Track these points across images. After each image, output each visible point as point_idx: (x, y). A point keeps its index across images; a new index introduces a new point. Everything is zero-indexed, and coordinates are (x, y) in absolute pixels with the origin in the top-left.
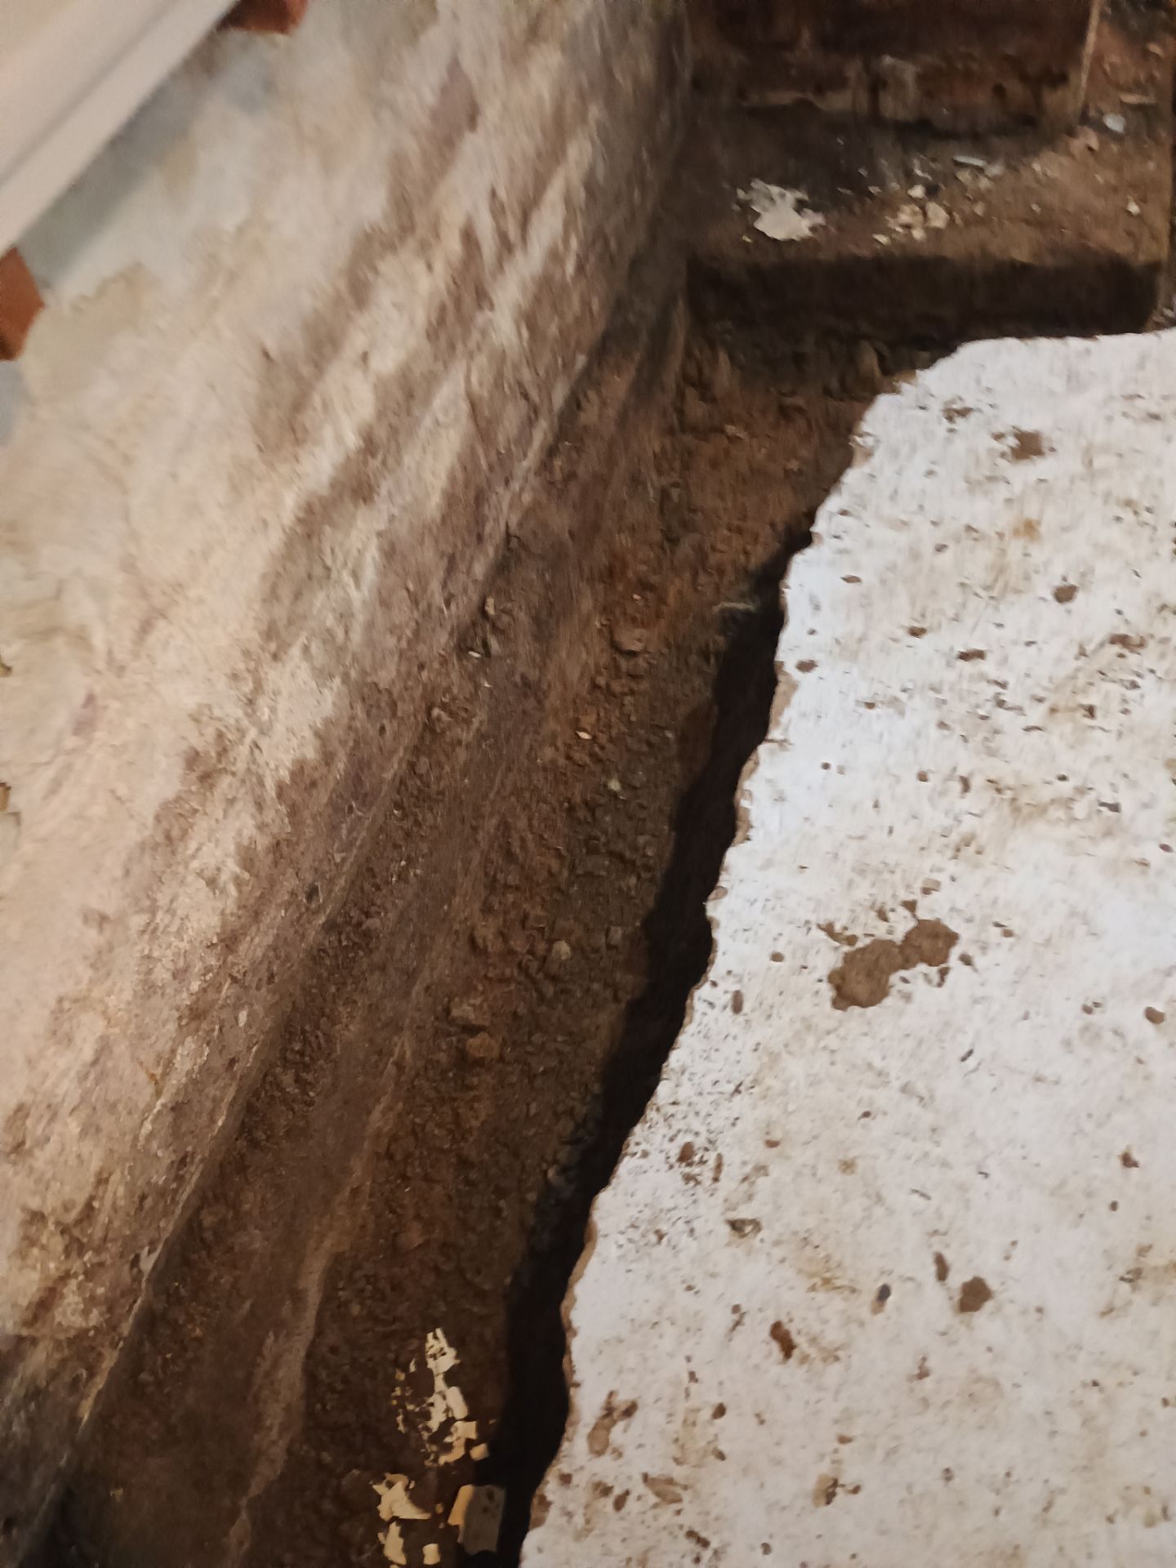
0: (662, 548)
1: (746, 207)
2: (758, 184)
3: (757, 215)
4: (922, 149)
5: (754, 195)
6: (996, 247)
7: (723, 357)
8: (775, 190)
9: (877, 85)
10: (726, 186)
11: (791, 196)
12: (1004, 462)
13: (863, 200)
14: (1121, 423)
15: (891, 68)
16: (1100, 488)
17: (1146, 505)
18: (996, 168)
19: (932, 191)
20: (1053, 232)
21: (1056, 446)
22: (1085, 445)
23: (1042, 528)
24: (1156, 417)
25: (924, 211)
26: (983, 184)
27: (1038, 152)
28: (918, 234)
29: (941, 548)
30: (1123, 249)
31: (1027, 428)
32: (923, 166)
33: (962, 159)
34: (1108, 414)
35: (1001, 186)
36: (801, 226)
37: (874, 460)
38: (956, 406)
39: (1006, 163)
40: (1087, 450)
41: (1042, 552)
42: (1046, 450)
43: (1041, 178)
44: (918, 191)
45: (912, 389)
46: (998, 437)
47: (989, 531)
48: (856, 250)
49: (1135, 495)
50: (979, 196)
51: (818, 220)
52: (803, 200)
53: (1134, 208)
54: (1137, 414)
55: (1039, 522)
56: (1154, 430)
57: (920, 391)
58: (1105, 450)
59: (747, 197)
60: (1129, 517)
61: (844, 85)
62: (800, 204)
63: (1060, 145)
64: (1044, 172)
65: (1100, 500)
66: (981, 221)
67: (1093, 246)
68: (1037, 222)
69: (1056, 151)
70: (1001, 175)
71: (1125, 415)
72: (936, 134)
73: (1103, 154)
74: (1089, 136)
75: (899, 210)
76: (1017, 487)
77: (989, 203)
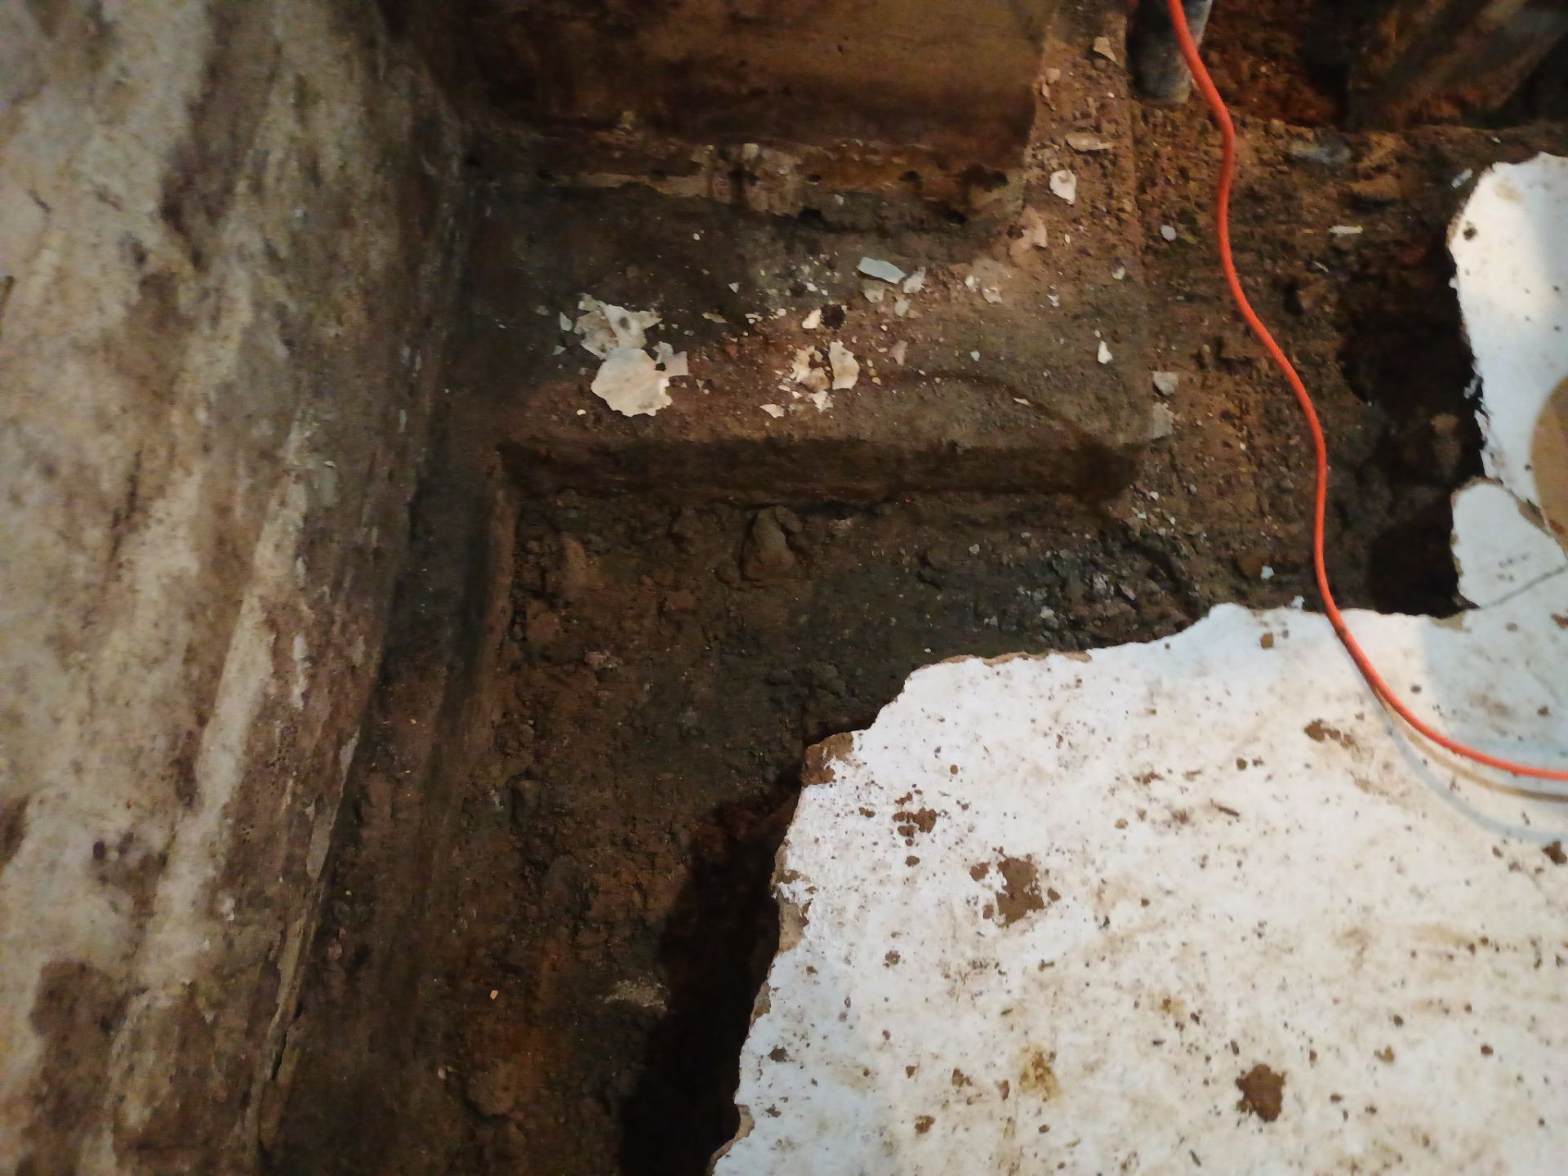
0: (523, 877)
1: (572, 342)
2: (585, 302)
3: (595, 364)
4: (812, 249)
5: (583, 324)
6: (929, 421)
7: (573, 548)
8: (614, 312)
9: (740, 175)
10: (542, 311)
11: (642, 321)
12: (990, 928)
13: (739, 336)
14: (1139, 833)
15: (759, 158)
16: (1126, 974)
17: (1192, 1007)
18: (916, 282)
19: (833, 318)
20: (1002, 399)
21: (1058, 887)
22: (1095, 883)
23: (1058, 1068)
24: (1182, 818)
25: (826, 357)
26: (902, 307)
27: (969, 260)
28: (821, 400)
29: (924, 1125)
30: (1096, 426)
31: (1017, 851)
32: (816, 277)
33: (868, 266)
34: (1118, 814)
35: (924, 311)
36: (656, 384)
37: (809, 932)
38: (913, 807)
39: (930, 272)
40: (1099, 894)
41: (1064, 1121)
42: (1046, 898)
43: (978, 302)
44: (813, 321)
45: (849, 771)
46: (979, 872)
47: (987, 1080)
48: (738, 429)
49: (1174, 988)
50: (898, 329)
51: (679, 366)
52: (655, 328)
53: (1104, 356)
54: (1157, 813)
55: (1052, 1056)
56: (1182, 845)
57: (860, 778)
58: (1123, 892)
59: (574, 327)
60: (1171, 1035)
61: (693, 169)
62: (652, 337)
63: (999, 249)
64: (980, 292)
65: (1128, 1002)
66: (905, 377)
67: (1057, 425)
68: (979, 379)
69: (995, 258)
70: (923, 291)
71: (1142, 815)
72: (829, 228)
73: (1055, 254)
74: (1035, 227)
75: (792, 356)
76: (1015, 981)
77: (912, 342)
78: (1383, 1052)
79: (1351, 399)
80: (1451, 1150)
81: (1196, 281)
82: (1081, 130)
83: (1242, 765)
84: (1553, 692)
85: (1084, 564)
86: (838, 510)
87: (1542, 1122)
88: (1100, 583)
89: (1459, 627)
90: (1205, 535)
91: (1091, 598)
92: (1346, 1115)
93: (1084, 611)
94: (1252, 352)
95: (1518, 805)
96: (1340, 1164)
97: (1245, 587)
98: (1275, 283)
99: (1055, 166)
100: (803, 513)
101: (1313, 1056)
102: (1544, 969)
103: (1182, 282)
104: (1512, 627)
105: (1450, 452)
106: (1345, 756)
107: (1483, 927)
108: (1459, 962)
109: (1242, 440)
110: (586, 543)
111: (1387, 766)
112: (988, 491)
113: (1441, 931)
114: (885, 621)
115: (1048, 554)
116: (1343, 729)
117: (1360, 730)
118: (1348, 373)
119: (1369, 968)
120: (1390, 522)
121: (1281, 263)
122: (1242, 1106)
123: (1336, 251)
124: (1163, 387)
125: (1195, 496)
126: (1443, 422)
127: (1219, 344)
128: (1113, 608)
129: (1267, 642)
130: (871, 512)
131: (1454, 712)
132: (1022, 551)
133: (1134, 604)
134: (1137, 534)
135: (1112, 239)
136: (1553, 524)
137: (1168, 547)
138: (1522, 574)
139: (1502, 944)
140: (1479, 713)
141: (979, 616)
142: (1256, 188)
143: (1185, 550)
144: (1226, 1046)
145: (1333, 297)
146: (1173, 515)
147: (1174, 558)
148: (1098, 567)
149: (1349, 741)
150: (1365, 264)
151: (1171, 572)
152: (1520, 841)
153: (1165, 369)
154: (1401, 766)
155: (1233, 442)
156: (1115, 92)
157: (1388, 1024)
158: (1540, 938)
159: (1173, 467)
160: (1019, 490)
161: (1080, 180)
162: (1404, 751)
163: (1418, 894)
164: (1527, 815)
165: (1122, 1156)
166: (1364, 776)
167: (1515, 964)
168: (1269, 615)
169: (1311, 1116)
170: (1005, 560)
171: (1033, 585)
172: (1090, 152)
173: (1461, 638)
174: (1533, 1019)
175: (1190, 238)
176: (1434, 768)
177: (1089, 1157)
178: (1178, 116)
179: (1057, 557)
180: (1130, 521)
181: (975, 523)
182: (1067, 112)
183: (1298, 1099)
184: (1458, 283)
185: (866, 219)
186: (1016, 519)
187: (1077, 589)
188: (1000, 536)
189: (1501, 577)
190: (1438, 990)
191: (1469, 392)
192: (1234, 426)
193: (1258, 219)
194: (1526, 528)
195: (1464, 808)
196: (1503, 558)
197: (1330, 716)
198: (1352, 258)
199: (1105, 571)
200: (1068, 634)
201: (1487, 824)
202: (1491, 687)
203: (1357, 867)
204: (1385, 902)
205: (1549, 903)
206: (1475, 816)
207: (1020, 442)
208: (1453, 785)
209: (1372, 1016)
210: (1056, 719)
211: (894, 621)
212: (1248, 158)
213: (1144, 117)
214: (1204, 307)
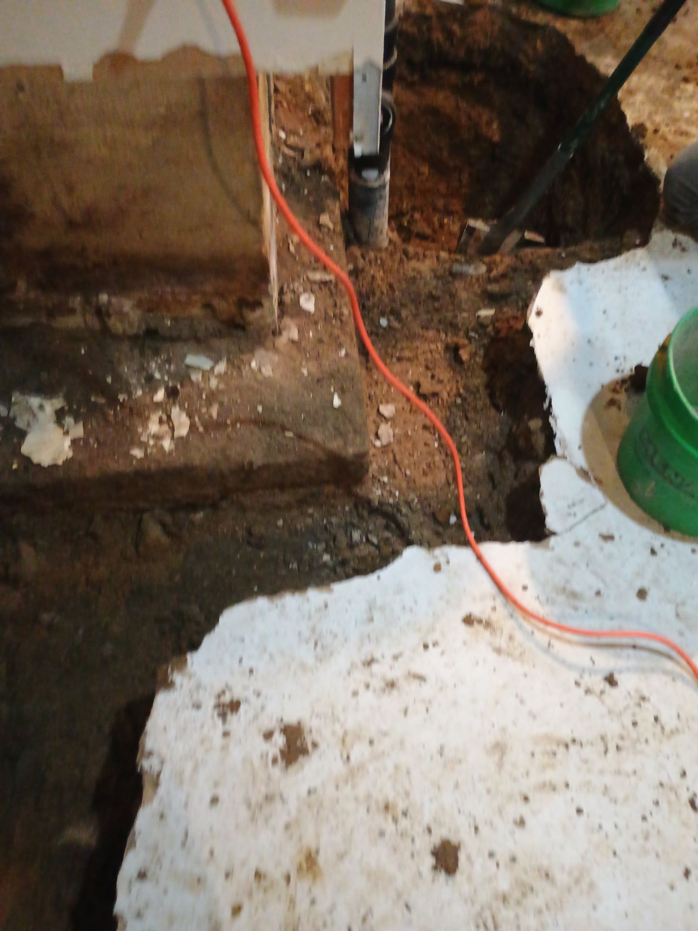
1: (8, 422)
2: (16, 397)
3: (22, 435)
4: (156, 352)
5: (15, 411)
6: (235, 452)
8: (35, 401)
9: (101, 313)
11: (51, 406)
12: (276, 772)
13: (115, 410)
14: (367, 698)
15: (109, 302)
16: (361, 791)
17: (401, 806)
18: (221, 367)
19: (172, 393)
20: (278, 432)
21: (318, 739)
22: (340, 732)
23: (321, 860)
24: (392, 685)
25: (169, 417)
26: (214, 383)
27: (252, 351)
28: (167, 444)
29: (237, 910)
30: (335, 445)
31: (291, 718)
32: (160, 368)
33: (191, 360)
34: (352, 687)
35: (227, 384)
36: (63, 445)
37: (161, 790)
38: (227, 699)
39: (228, 361)
40: (343, 741)
41: (325, 894)
42: (310, 747)
43: (259, 377)
44: (160, 396)
45: (185, 681)
46: (268, 736)
47: (276, 874)
48: (115, 465)
49: (391, 796)
50: (212, 397)
51: (78, 431)
52: (62, 409)
53: (337, 402)
54: (377, 683)
55: (317, 852)
56: (391, 703)
57: (192, 683)
58: (358, 737)
59: (9, 412)
60: (390, 828)
61: (72, 311)
62: (60, 416)
63: (269, 343)
64: (260, 370)
65: (363, 810)
66: (219, 425)
67: (311, 447)
68: (263, 423)
69: (267, 349)
70: (226, 373)
71: (367, 686)
72: (164, 339)
73: (303, 344)
74: (290, 328)
75: (148, 419)
76: (293, 805)
77: (221, 404)
78: (518, 820)
79: (493, 412)
80: (562, 878)
81: (402, 349)
82: (315, 269)
83: (426, 647)
84: (603, 581)
85: (346, 524)
86: (194, 507)
87: (615, 853)
88: (356, 535)
89: (547, 547)
90: (417, 500)
91: (352, 546)
92: (498, 865)
93: (347, 554)
94: (438, 388)
95: (588, 652)
96: (496, 897)
97: (440, 529)
98: (447, 348)
99: (302, 291)
100: (173, 511)
101: (476, 829)
102: (609, 755)
103: (394, 350)
104: (577, 544)
105: (540, 441)
106: (486, 634)
107: (572, 732)
108: (559, 756)
109: (435, 441)
110: (34, 545)
111: (511, 638)
112: (282, 487)
113: (548, 738)
114: (230, 572)
115: (325, 521)
116: (484, 617)
117: (494, 617)
118: (491, 396)
119: (508, 767)
120: (516, 484)
121: (450, 334)
122: (435, 868)
123: (481, 325)
124: (386, 414)
125: (410, 477)
126: (535, 424)
127: (418, 386)
128: (364, 550)
129: (437, 568)
130: (214, 506)
131: (547, 600)
132: (309, 521)
133: (377, 547)
134: (377, 503)
135: (337, 332)
136: (596, 479)
137: (395, 510)
138: (581, 511)
139: (584, 741)
140: (561, 598)
141: (286, 564)
142: (434, 292)
143: (404, 510)
144: (424, 830)
145: (481, 352)
147: (399, 516)
148: (354, 526)
149: (488, 625)
150: (497, 331)
151: (398, 526)
152: (590, 675)
153: (387, 402)
154: (519, 636)
155: (429, 442)
156: (336, 245)
157: (520, 802)
158: (606, 736)
159: (395, 461)
160: (301, 485)
161: (317, 298)
162: (521, 627)
163: (533, 716)
164: (593, 658)
165: (363, 911)
166: (498, 645)
167: (591, 752)
168: (438, 551)
169: (477, 867)
170: (299, 527)
171: (317, 541)
172: (322, 282)
173: (548, 554)
174: (606, 788)
175: (396, 325)
176: (538, 635)
177: (342, 917)
178: (384, 255)
179: (331, 523)
180: (371, 497)
181: (278, 508)
182: (306, 260)
183: (469, 858)
184: (534, 342)
185: (186, 332)
186: (302, 503)
187: (343, 541)
188: (295, 513)
189: (569, 515)
190: (550, 775)
191: (546, 405)
192: (430, 433)
193: (437, 310)
194: (581, 483)
195: (556, 658)
196: (570, 502)
197: (478, 610)
198: (490, 329)
199: (358, 528)
200: (339, 570)
201: (570, 666)
202: (567, 581)
203: (497, 703)
204: (514, 723)
205: (610, 712)
206: (563, 662)
207: (291, 458)
208: (549, 644)
209: (510, 797)
210: (313, 630)
211: (234, 572)
212: (428, 275)
213: (363, 257)
214: (408, 364)
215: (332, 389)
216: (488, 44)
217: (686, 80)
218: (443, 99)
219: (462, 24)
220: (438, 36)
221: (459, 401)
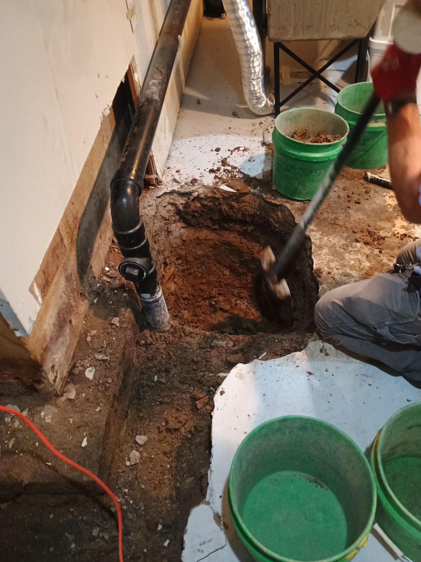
6: (15, 472)
18: (24, 414)
20: (42, 463)
26: (17, 424)
27: (43, 405)
33: (9, 407)
35: (24, 426)
39: (30, 410)
43: (43, 422)
50: (14, 433)
53: (85, 443)
63: (53, 401)
64: (45, 417)
66: (10, 453)
68: (36, 455)
69: (52, 405)
73: (77, 401)
74: (71, 391)
77: (17, 438)
81: (164, 397)
82: (100, 352)
85: (92, 522)
88: (96, 532)
90: (143, 508)
91: (90, 539)
94: (178, 426)
97: (149, 535)
98: (191, 398)
99: (88, 366)
103: (158, 397)
109: (169, 463)
115: (80, 518)
123: (217, 383)
124: (140, 442)
125: (143, 490)
127: (168, 422)
128: (98, 544)
130: (13, 501)
132: (70, 516)
133: (107, 542)
135: (100, 395)
136: (224, 524)
138: (207, 549)
141: (48, 547)
146: (132, 499)
148: (96, 525)
153: (143, 434)
155: (164, 464)
156: (117, 337)
159: (137, 477)
161: (96, 370)
170: (62, 521)
171: (71, 532)
172: (102, 360)
175: (163, 380)
179: (82, 520)
181: (50, 506)
182: (95, 346)
184: (213, 413)
185: (6, 391)
186: (66, 504)
187: (86, 535)
188: (62, 509)
189: (199, 550)
192: (168, 457)
196: (202, 541)
199: (99, 526)
211: (16, 548)
212: (195, 346)
213: (151, 336)
214: (166, 406)
215: (85, 434)
216: (253, 212)
217: (357, 241)
218: (232, 237)
219: (238, 202)
220: (225, 207)
221: (189, 436)
